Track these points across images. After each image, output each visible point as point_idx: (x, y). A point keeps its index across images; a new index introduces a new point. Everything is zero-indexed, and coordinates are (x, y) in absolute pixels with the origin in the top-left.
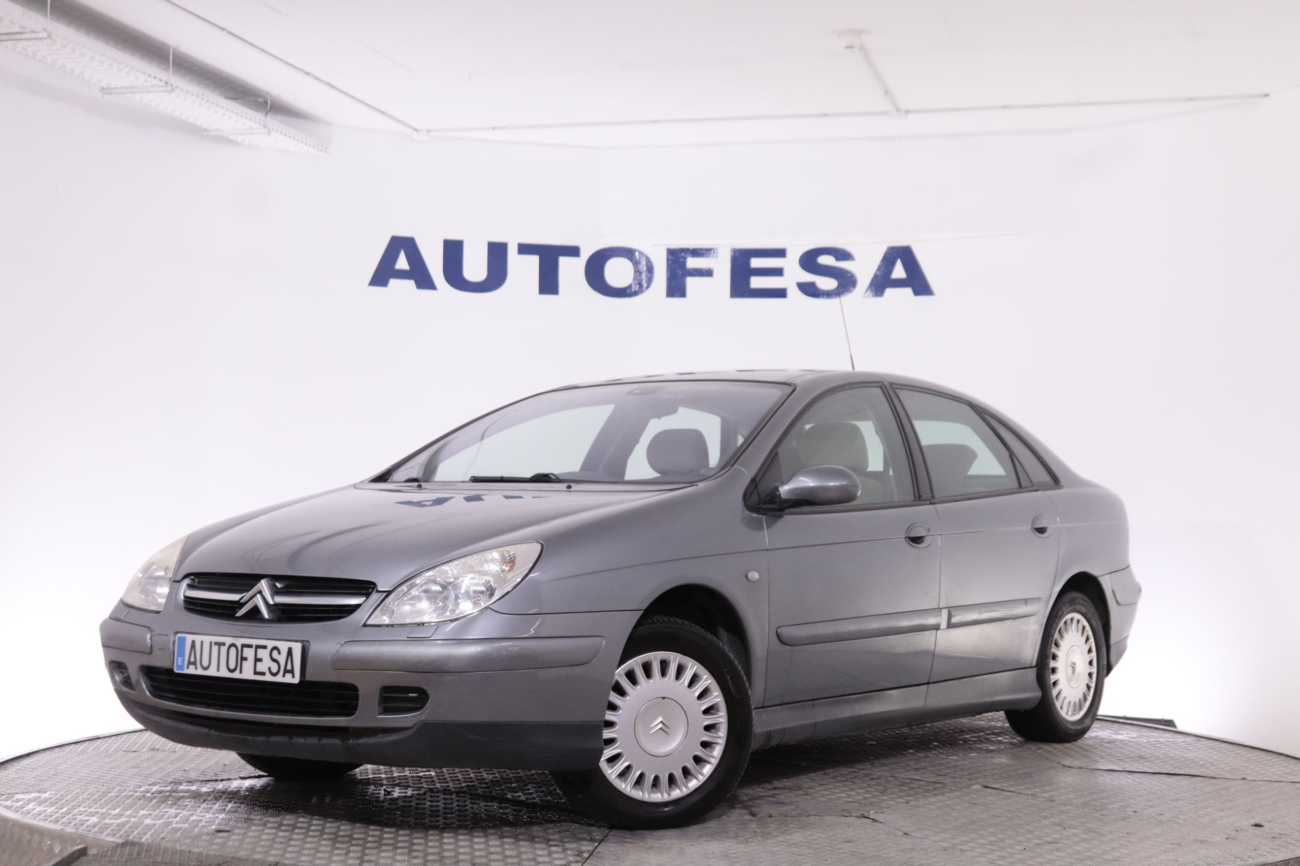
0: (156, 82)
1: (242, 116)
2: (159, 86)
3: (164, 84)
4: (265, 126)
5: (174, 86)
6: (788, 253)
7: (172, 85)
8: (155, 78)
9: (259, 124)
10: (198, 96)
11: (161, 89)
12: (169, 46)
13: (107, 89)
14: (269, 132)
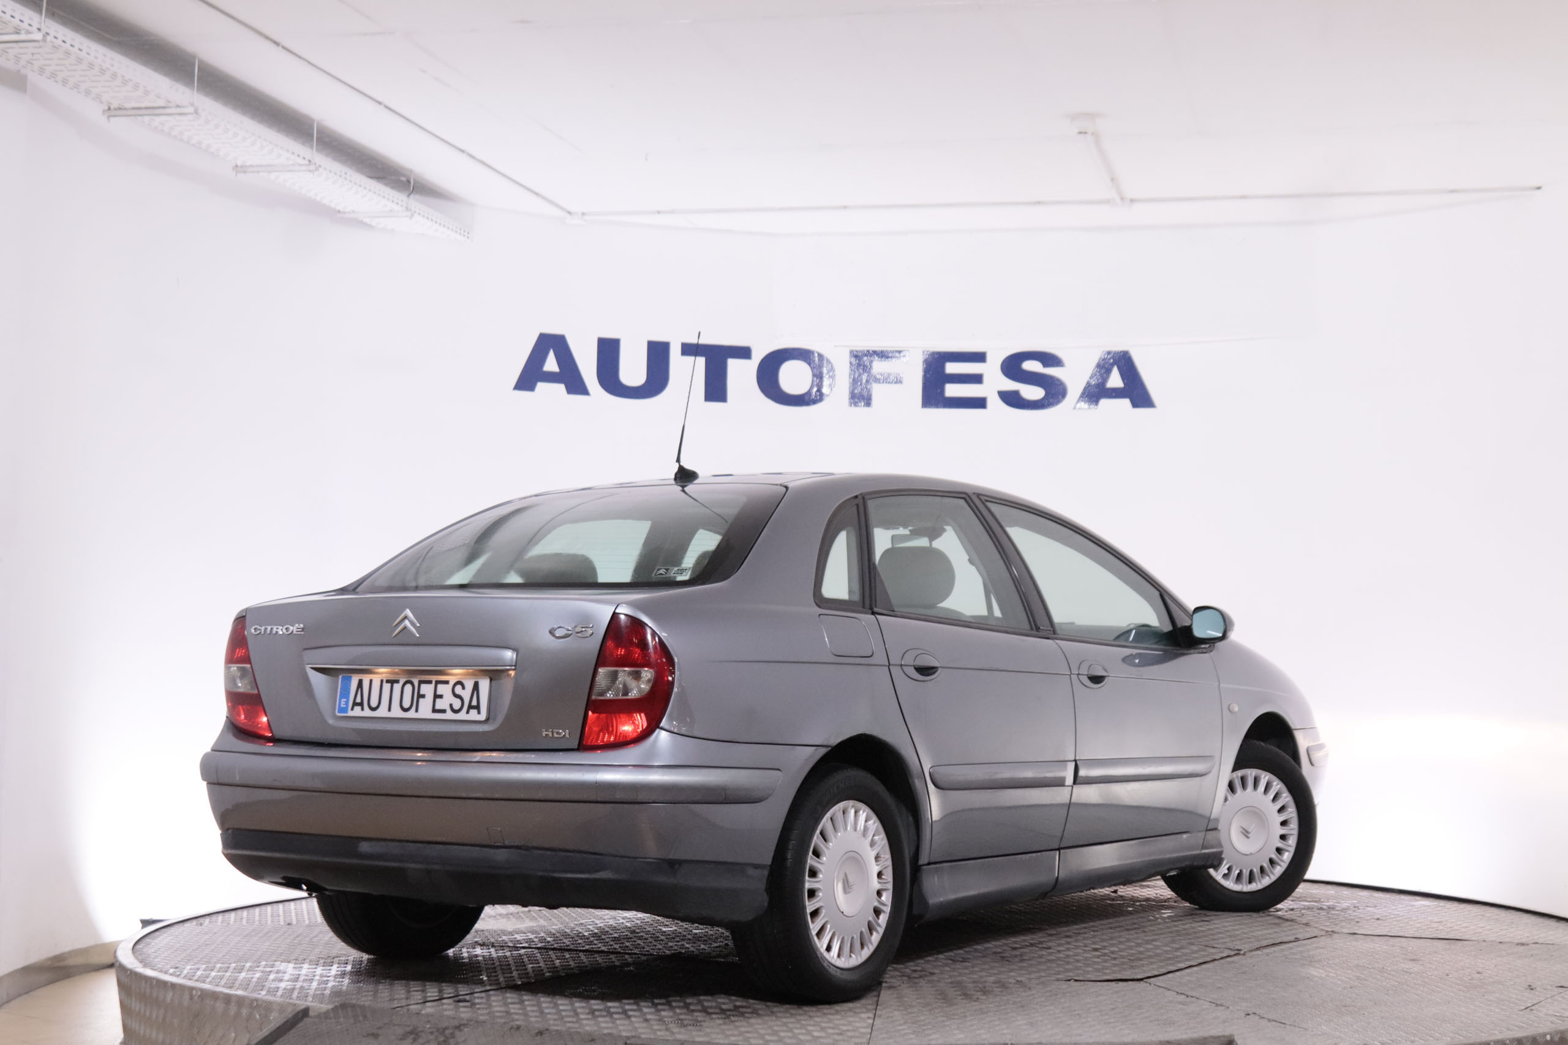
0: (300, 161)
1: (384, 197)
2: (301, 165)
3: (307, 162)
4: (407, 208)
5: (317, 165)
6: (989, 357)
7: (315, 164)
8: (299, 156)
9: (402, 206)
10: (340, 176)
11: (304, 168)
12: (313, 120)
13: (242, 166)
14: (412, 216)
